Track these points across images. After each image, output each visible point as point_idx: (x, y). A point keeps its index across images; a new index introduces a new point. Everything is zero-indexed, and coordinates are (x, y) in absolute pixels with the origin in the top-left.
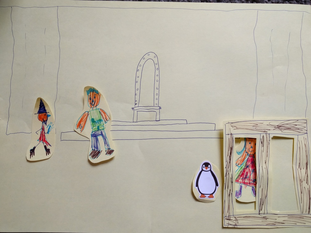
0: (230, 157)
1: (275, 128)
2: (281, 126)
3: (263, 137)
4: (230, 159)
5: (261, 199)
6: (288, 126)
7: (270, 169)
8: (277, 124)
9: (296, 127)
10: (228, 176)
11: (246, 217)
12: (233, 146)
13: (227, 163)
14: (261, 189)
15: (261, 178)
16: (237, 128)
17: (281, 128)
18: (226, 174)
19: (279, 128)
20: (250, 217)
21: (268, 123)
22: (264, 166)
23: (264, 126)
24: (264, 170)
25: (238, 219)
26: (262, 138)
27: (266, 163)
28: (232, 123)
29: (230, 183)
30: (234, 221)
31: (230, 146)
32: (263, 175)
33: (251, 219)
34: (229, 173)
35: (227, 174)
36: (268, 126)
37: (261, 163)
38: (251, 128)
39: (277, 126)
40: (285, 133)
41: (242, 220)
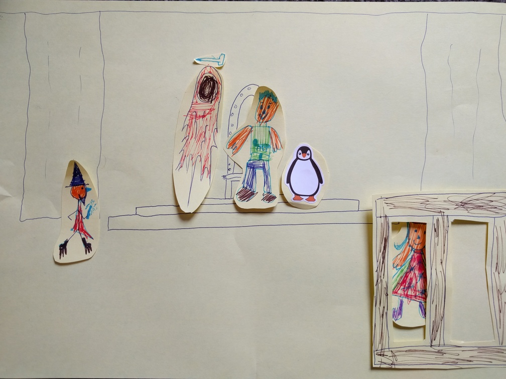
0: (384, 254)
1: (457, 207)
2: (467, 204)
3: (438, 220)
4: (384, 258)
5: (434, 322)
6: (478, 203)
7: (449, 274)
8: (460, 199)
9: (492, 204)
10: (380, 285)
11: (409, 351)
12: (388, 236)
13: (378, 263)
14: (433, 306)
15: (433, 288)
16: (395, 207)
17: (467, 206)
18: (377, 281)
19: (463, 206)
20: (415, 351)
21: (445, 198)
22: (439, 268)
23: (439, 203)
24: (439, 275)
25: (396, 354)
26: (435, 222)
27: (442, 263)
28: (387, 198)
29: (384, 297)
30: (390, 358)
31: (384, 236)
32: (437, 283)
33: (417, 354)
34: (381, 280)
35: (379, 281)
36: (446, 204)
37: (434, 264)
38: (418, 206)
39: (461, 202)
40: (474, 215)
41: (403, 355)
